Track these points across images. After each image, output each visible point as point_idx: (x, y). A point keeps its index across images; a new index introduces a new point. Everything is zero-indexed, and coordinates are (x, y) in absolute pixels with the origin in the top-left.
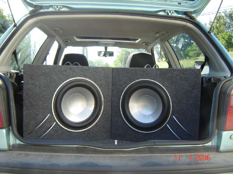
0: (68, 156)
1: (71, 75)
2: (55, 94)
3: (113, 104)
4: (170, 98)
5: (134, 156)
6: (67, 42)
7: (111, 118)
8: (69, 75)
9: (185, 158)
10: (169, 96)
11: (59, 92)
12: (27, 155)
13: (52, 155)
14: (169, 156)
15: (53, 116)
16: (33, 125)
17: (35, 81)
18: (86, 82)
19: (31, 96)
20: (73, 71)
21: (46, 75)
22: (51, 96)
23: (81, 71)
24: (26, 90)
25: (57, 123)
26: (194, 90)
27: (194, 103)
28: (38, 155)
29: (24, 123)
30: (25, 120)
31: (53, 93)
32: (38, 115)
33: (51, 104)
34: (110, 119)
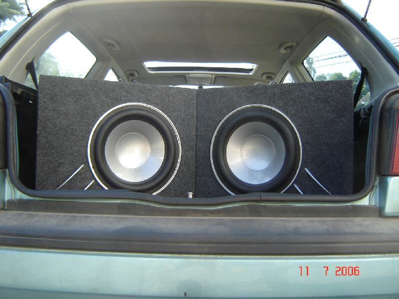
0: (103, 217)
1: (122, 99)
2: (94, 130)
3: (198, 153)
4: (298, 135)
5: (223, 219)
6: (132, 75)
7: (196, 178)
8: (119, 97)
9: (317, 224)
10: (297, 133)
11: (101, 125)
12: (31, 215)
13: (74, 216)
14: (288, 220)
15: (90, 168)
16: (54, 182)
17: (59, 105)
18: (148, 112)
19: (51, 131)
20: (127, 92)
21: (78, 96)
22: (86, 134)
23: (140, 92)
24: (43, 121)
25: (96, 180)
26: (342, 119)
27: (342, 141)
28: (51, 217)
29: (37, 179)
30: (40, 173)
31: (91, 127)
32: (63, 165)
33: (87, 147)
34: (194, 181)
